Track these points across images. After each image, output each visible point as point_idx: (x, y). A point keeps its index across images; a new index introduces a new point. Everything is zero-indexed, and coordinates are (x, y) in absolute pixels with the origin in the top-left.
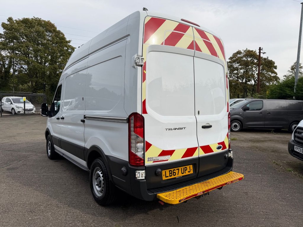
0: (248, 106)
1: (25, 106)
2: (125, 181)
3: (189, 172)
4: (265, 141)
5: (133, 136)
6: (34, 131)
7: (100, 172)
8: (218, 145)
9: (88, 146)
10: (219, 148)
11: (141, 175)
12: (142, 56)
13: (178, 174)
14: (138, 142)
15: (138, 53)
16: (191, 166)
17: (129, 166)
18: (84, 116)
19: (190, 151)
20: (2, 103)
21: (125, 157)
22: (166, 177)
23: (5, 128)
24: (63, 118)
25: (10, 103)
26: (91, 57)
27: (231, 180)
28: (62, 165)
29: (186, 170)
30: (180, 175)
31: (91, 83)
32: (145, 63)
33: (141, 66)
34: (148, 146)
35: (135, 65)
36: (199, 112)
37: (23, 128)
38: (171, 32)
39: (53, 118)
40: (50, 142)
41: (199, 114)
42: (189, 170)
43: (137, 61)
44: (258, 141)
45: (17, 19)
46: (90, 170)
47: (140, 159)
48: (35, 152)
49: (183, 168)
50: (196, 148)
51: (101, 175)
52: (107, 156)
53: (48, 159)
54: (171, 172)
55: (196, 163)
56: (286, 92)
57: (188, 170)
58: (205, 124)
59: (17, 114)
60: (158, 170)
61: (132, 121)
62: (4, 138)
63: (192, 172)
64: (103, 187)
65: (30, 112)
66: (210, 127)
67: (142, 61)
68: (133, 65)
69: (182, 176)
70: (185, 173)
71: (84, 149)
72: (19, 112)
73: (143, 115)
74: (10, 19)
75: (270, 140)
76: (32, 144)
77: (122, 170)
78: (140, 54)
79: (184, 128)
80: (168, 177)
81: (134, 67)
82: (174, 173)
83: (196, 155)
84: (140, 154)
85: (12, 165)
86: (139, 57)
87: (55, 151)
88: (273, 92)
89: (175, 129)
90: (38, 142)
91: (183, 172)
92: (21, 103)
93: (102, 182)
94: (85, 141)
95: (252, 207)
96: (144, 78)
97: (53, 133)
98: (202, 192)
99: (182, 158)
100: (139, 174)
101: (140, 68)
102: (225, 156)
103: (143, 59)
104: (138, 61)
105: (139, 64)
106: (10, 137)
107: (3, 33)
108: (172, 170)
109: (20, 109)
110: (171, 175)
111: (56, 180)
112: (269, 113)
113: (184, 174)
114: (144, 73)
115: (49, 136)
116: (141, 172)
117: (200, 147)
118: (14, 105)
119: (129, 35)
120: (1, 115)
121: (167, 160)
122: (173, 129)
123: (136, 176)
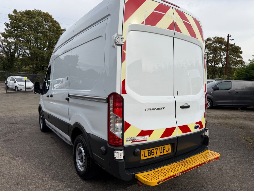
0: (217, 86)
1: (27, 85)
2: (104, 160)
3: (167, 151)
4: (234, 118)
5: (112, 117)
6: (32, 106)
7: (82, 147)
8: (195, 125)
9: (72, 122)
10: (196, 128)
11: (119, 155)
12: (122, 36)
13: (156, 154)
14: (117, 123)
15: (117, 32)
16: (170, 146)
17: (109, 146)
18: (69, 94)
19: (169, 131)
20: (7, 82)
21: (104, 136)
22: (145, 157)
23: (9, 103)
24: (51, 96)
25: (14, 82)
26: (75, 39)
27: (209, 159)
28: (51, 138)
29: (165, 149)
30: (159, 154)
31: (78, 63)
32: (125, 42)
33: (121, 45)
34: (127, 126)
35: (115, 44)
36: (177, 92)
37: (23, 103)
38: (152, 12)
39: (44, 95)
40: (42, 116)
41: (177, 94)
42: (168, 150)
43: (116, 40)
44: (227, 118)
45: (21, 11)
46: (73, 144)
47: (119, 139)
48: (30, 125)
49: (162, 148)
50: (175, 128)
51: (83, 151)
52: (88, 134)
53: (41, 131)
54: (149, 152)
55: (175, 142)
56: (252, 74)
57: (167, 149)
58: (183, 105)
59: (20, 91)
60: (136, 150)
61: (111, 101)
62: (7, 112)
63: (170, 151)
64: (85, 163)
65: (30, 90)
66: (188, 107)
67: (122, 40)
68: (112, 45)
69: (161, 156)
70: (163, 152)
71: (68, 125)
72: (21, 89)
73: (122, 95)
74: (15, 11)
75: (238, 117)
76: (29, 117)
77: (101, 150)
78: (120, 33)
79: (162, 109)
80: (146, 156)
81: (114, 47)
82: (152, 152)
83: (174, 135)
84: (118, 134)
85: (8, 137)
86: (119, 36)
87: (46, 124)
88: (240, 74)
89: (154, 109)
90: (35, 115)
91: (161, 152)
92: (23, 81)
93: (84, 158)
94: (69, 118)
95: (227, 185)
96: (123, 58)
97: (44, 109)
98: (181, 172)
99: (161, 138)
100: (117, 155)
101: (119, 48)
102: (202, 135)
103: (123, 38)
104: (118, 40)
105: (119, 43)
106: (12, 110)
107: (9, 23)
108: (151, 149)
109: (22, 87)
110: (149, 154)
111: (44, 152)
112: (237, 93)
113: (163, 154)
114: (124, 53)
115: (41, 111)
116: (120, 152)
117: (179, 127)
118: (17, 84)
119: (109, 15)
120: (6, 91)
121: (146, 140)
122: (152, 109)
123: (115, 157)
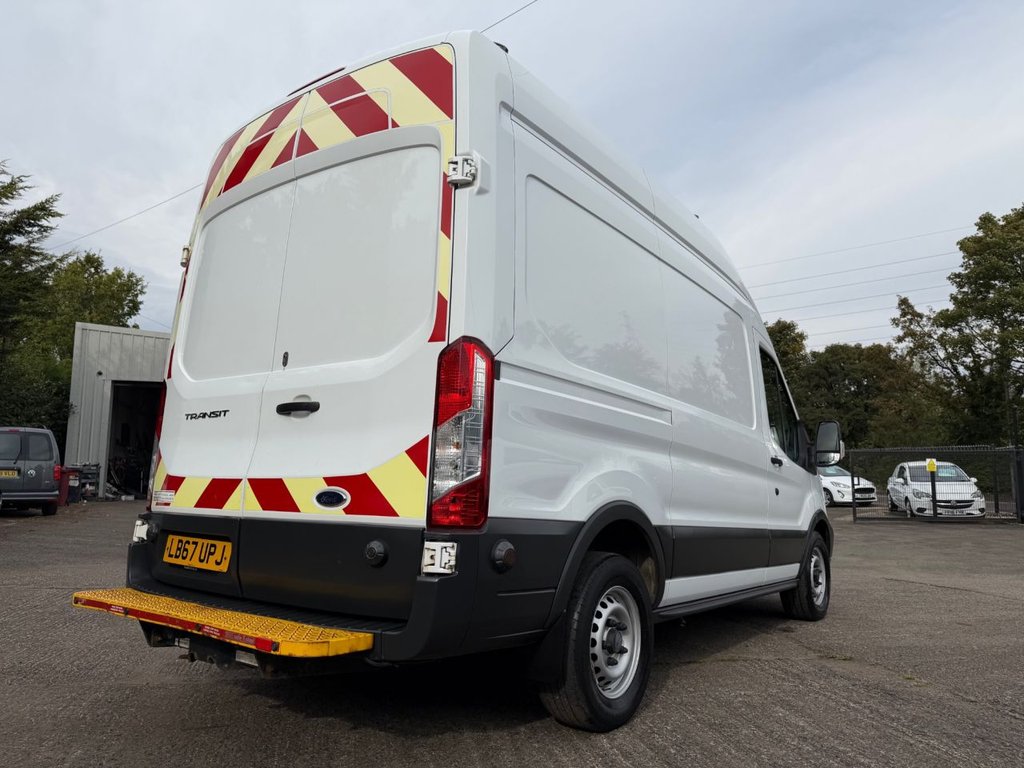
1: (937, 491)
3: (218, 563)
13: (191, 559)
16: (228, 546)
19: (219, 491)
25: (902, 481)
29: (213, 554)
30: (196, 562)
33: (184, 266)
36: (286, 357)
41: (285, 363)
42: (218, 558)
49: (208, 545)
50: (237, 482)
57: (217, 556)
63: (224, 568)
66: (313, 407)
69: (200, 570)
70: (208, 562)
72: (921, 510)
74: (986, 221)
79: (223, 414)
82: (184, 550)
89: (204, 415)
91: (203, 557)
99: (196, 506)
103: (185, 249)
109: (923, 499)
110: (179, 553)
113: (203, 566)
114: (185, 279)
117: (250, 480)
118: (910, 489)
121: (168, 504)
122: (200, 417)
